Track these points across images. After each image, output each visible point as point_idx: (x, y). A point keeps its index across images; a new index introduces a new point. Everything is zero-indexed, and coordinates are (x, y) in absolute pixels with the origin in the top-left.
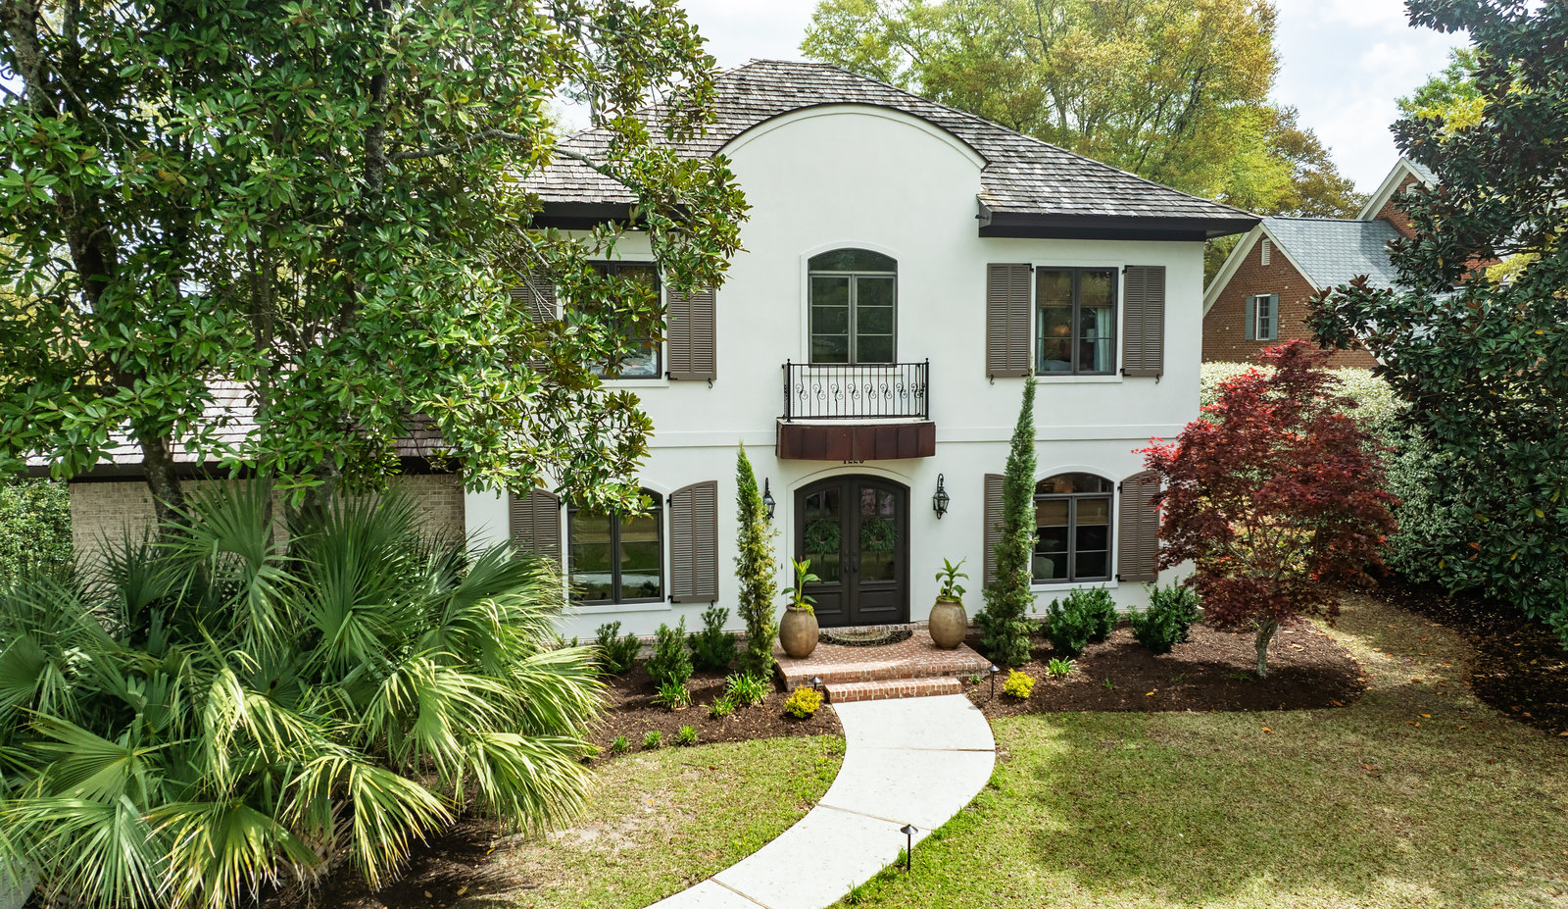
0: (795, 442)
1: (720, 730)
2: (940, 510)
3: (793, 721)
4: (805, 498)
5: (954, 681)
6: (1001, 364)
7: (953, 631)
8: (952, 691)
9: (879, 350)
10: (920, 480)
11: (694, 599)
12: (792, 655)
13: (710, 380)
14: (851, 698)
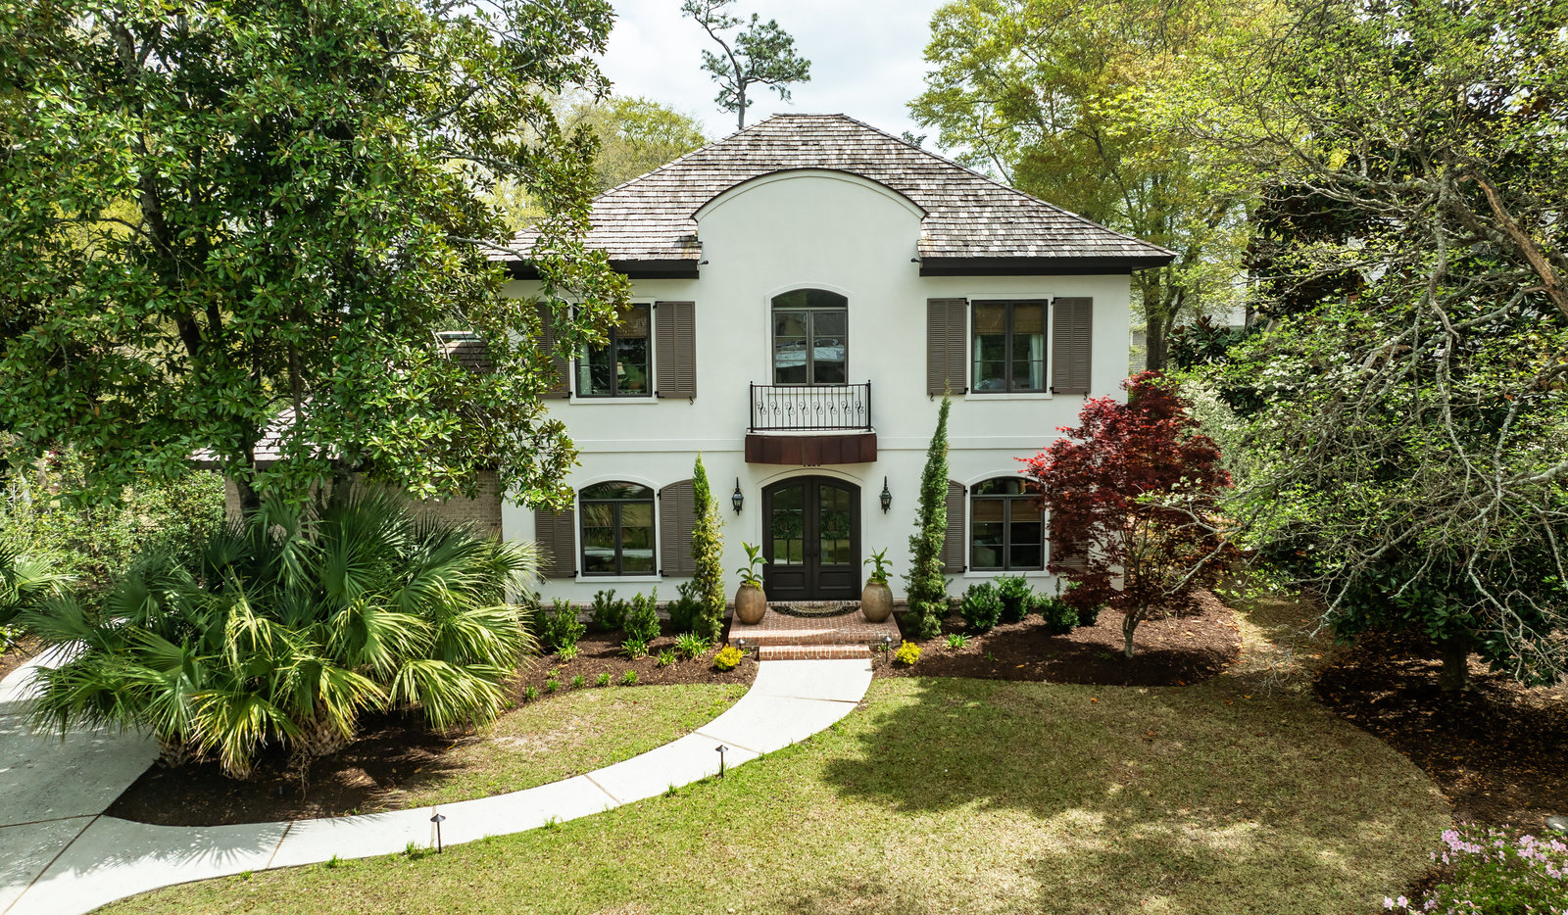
0: (759, 449)
1: (659, 676)
2: (886, 507)
3: (718, 671)
4: (770, 493)
5: (866, 648)
6: (942, 380)
7: (879, 610)
8: (862, 656)
9: (834, 375)
10: (869, 483)
11: (680, 574)
12: (742, 622)
13: (692, 397)
14: (776, 657)
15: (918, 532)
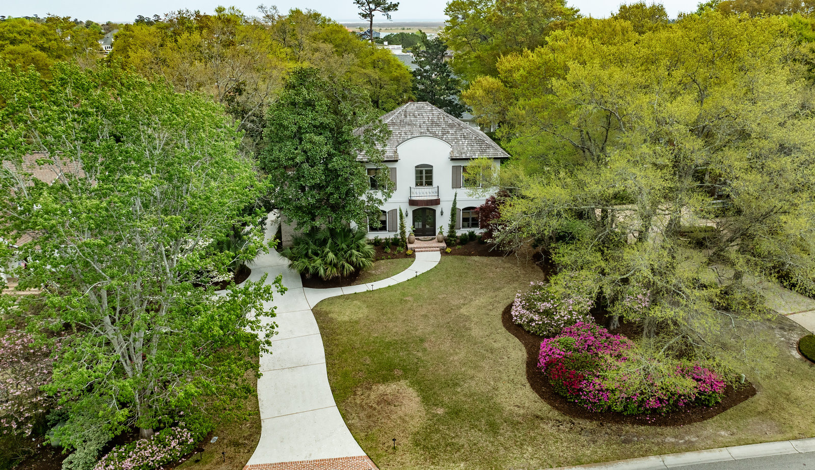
0: (412, 203)
1: (394, 257)
2: (442, 215)
3: (407, 256)
4: (414, 212)
5: (438, 249)
6: (456, 185)
7: (441, 239)
8: (438, 251)
9: (430, 183)
10: (438, 209)
11: (393, 231)
12: (410, 243)
13: (396, 190)
14: (419, 252)
15: (450, 223)
